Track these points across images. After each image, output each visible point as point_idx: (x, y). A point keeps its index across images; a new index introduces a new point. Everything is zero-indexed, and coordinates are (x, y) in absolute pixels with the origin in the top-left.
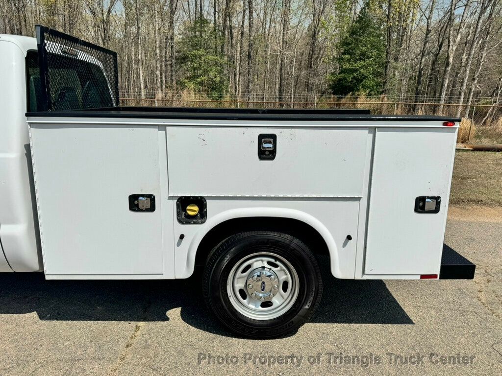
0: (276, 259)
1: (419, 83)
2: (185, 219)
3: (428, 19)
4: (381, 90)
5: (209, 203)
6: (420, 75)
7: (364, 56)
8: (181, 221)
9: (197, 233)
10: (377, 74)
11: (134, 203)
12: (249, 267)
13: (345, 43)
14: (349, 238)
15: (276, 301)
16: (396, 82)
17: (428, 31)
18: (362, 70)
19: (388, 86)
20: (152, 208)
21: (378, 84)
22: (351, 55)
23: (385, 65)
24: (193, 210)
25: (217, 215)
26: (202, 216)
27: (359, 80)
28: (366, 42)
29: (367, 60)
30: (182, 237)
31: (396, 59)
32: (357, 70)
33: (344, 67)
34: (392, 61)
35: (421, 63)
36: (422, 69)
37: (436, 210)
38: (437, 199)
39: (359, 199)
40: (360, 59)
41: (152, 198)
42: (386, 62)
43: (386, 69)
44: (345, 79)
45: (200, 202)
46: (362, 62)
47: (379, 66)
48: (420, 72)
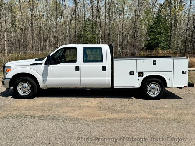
0: (156, 84)
1: (186, 43)
2: (139, 76)
3: (188, 15)
4: (169, 47)
5: (144, 73)
6: (186, 40)
7: (160, 33)
8: (138, 76)
9: (141, 79)
10: (166, 41)
11: (131, 73)
12: (151, 86)
13: (151, 27)
14: (170, 79)
15: (156, 92)
16: (175, 44)
17: (189, 21)
18: (159, 39)
19: (172, 45)
20: (134, 74)
21: (167, 45)
22: (154, 33)
23: (170, 36)
24: (141, 74)
25: (145, 75)
26: (142, 75)
27: (158, 43)
28: (161, 27)
29: (161, 34)
30: (139, 79)
31: (175, 34)
32: (157, 39)
33: (151, 38)
34: (173, 35)
35: (186, 34)
36: (187, 37)
37: (186, 73)
38: (186, 71)
39: (172, 72)
40: (158, 34)
41: (134, 72)
42: (170, 35)
43: (170, 38)
44: (152, 43)
45: (142, 73)
46: (159, 36)
47: (168, 37)
48: (186, 39)
